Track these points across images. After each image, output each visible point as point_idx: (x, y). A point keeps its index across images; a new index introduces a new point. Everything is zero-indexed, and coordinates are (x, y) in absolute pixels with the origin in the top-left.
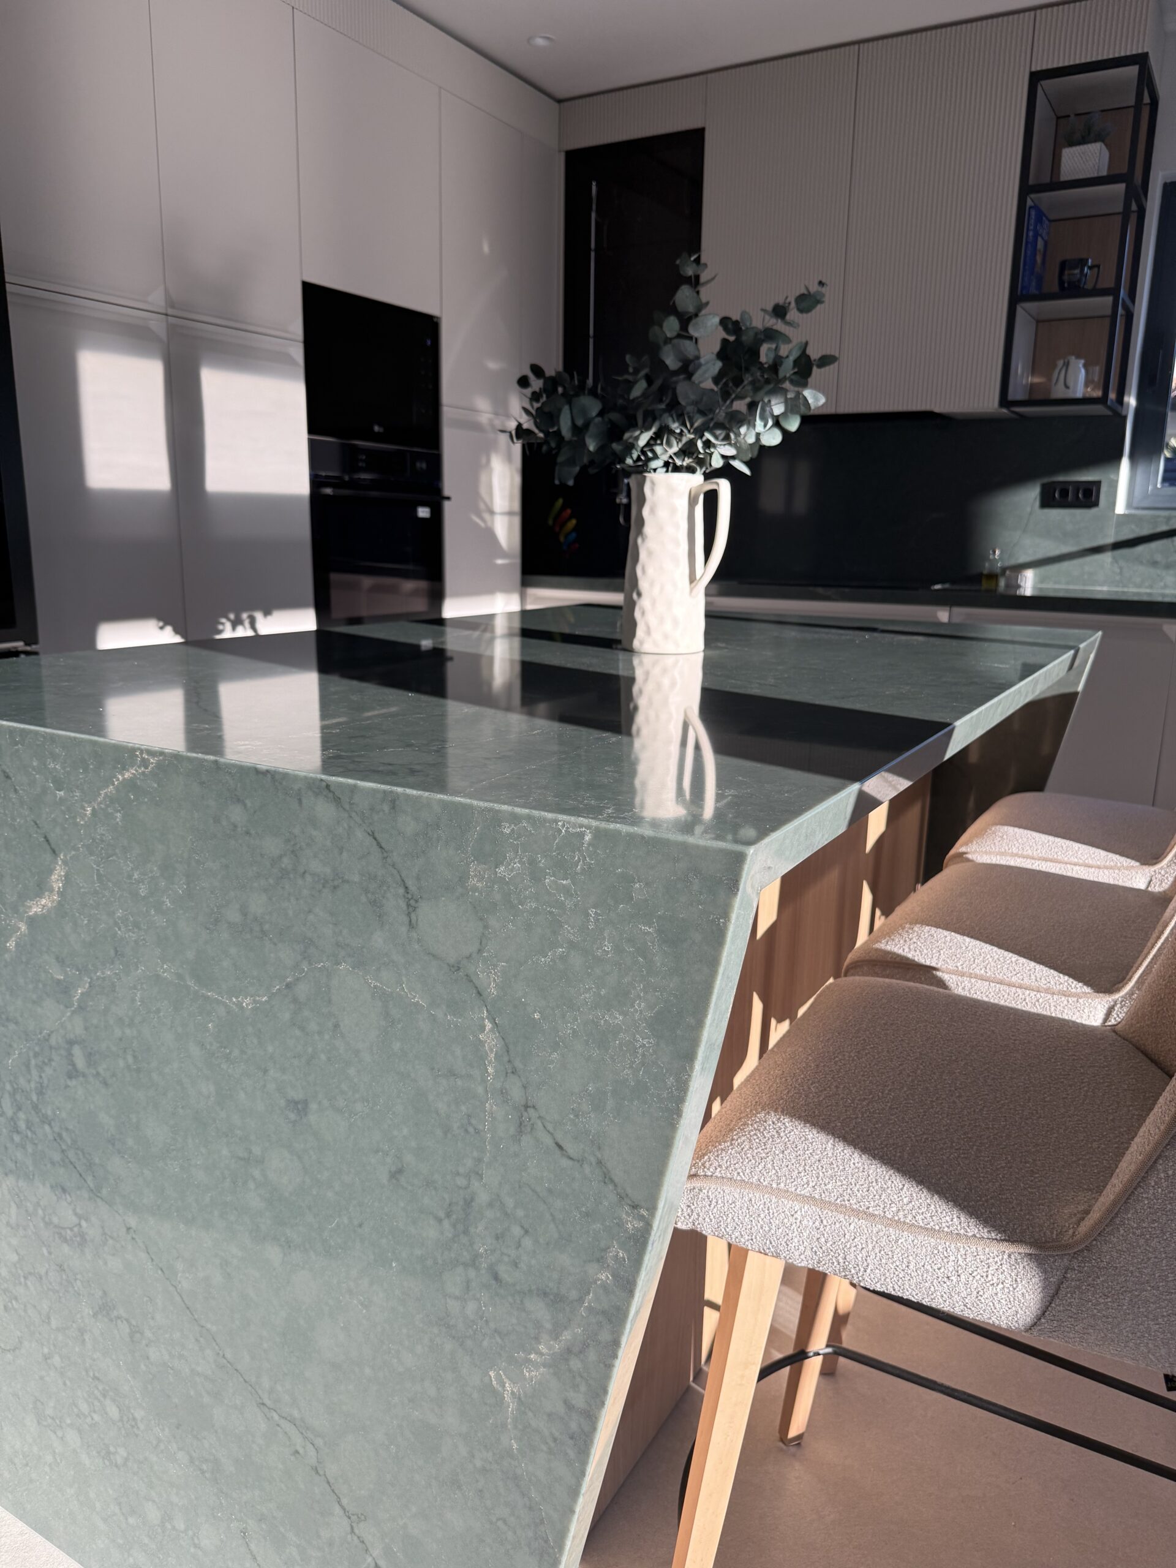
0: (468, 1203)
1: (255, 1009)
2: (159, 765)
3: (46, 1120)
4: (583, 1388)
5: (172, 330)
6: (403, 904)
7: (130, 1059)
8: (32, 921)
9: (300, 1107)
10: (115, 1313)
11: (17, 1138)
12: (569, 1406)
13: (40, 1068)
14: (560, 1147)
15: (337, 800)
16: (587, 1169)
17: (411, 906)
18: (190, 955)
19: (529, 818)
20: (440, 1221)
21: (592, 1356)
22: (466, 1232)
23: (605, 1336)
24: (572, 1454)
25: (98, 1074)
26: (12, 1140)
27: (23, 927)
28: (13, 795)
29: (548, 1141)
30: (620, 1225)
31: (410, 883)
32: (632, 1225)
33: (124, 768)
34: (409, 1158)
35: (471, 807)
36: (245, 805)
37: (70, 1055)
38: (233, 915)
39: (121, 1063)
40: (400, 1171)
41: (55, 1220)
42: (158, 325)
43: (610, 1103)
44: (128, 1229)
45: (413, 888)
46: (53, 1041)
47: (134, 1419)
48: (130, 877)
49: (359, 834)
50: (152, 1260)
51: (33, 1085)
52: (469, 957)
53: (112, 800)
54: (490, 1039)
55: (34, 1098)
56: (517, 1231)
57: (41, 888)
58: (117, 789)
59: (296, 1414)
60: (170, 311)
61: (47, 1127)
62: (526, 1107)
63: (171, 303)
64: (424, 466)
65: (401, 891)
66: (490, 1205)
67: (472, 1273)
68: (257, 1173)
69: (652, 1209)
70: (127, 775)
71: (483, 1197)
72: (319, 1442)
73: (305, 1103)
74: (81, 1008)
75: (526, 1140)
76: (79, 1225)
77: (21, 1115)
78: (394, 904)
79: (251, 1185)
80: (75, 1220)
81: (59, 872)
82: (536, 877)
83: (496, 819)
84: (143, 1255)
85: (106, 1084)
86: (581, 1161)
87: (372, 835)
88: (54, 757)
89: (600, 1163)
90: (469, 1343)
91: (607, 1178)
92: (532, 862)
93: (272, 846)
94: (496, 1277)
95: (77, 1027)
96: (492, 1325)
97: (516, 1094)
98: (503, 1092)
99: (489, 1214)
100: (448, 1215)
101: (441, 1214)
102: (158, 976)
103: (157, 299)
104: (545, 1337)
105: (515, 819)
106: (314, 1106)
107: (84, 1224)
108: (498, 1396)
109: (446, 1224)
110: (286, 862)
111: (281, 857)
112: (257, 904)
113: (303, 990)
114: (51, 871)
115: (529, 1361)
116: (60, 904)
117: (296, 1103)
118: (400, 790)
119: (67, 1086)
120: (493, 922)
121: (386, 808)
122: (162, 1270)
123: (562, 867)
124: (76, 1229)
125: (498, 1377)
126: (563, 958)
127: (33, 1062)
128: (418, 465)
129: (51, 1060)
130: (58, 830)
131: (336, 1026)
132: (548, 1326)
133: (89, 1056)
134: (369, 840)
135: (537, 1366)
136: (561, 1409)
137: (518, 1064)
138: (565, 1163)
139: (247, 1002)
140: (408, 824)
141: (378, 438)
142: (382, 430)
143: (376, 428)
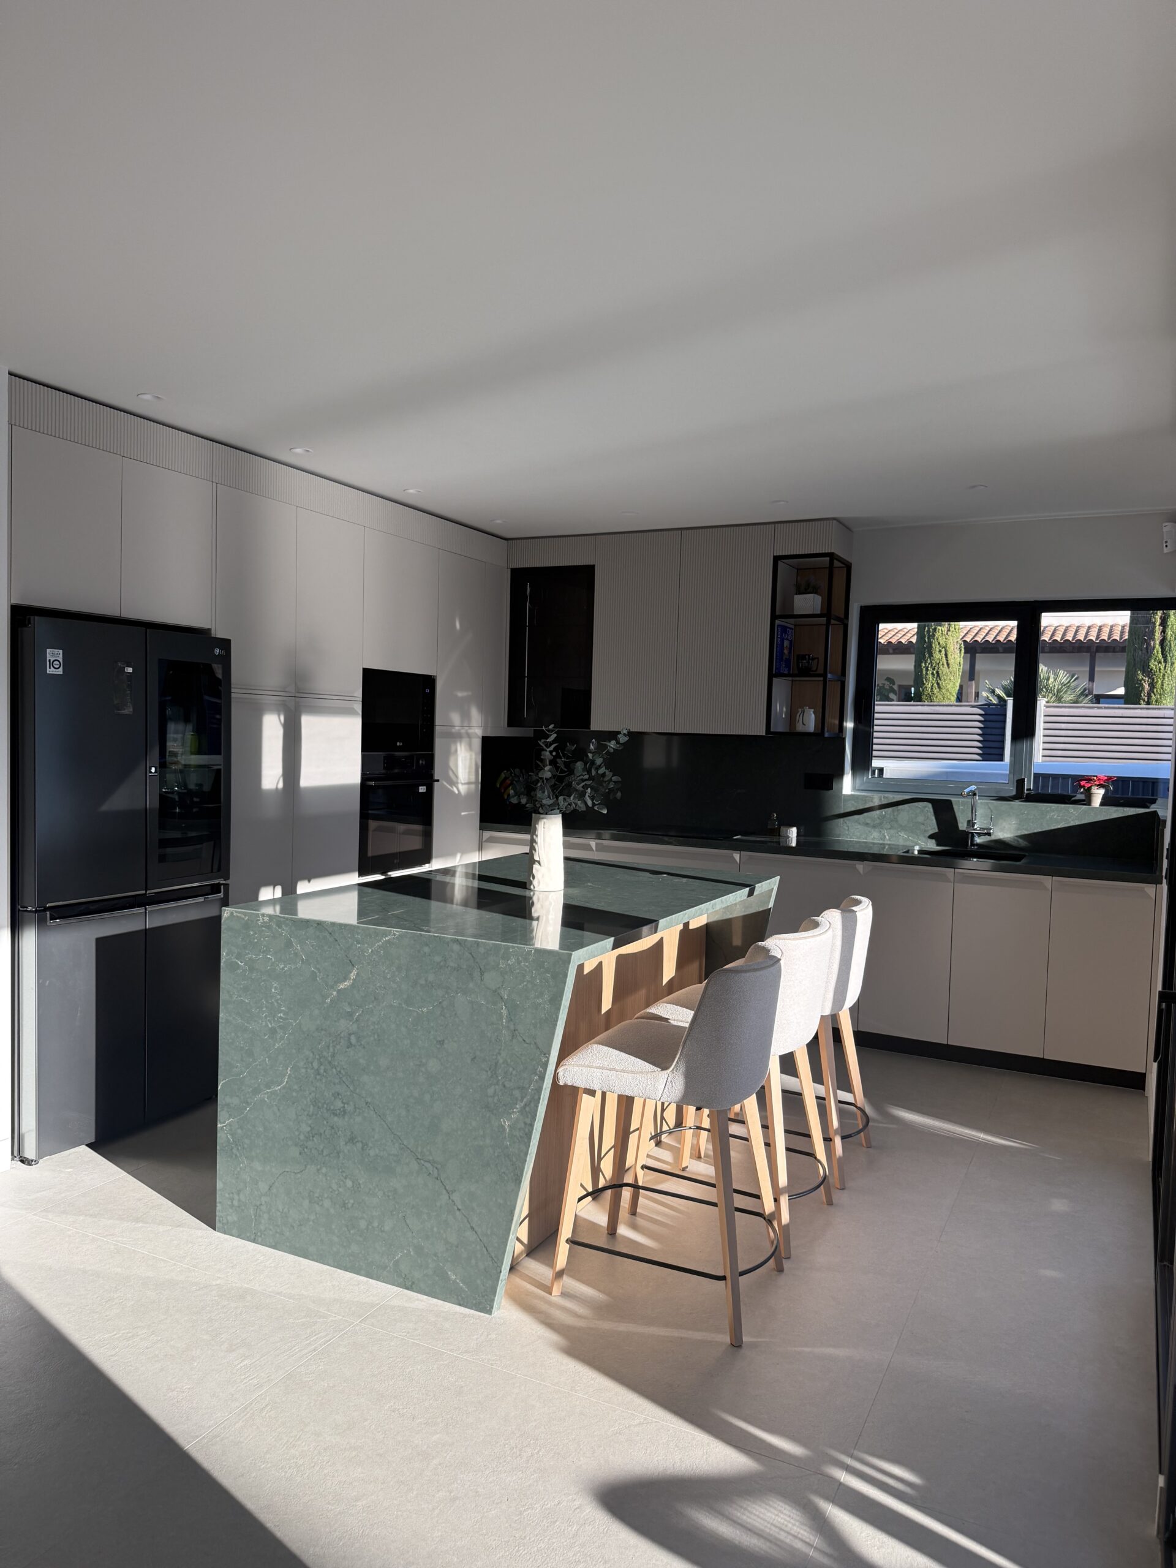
0: (496, 1064)
1: (427, 1012)
2: (399, 935)
3: (335, 1067)
4: (530, 1116)
6: (479, 974)
7: (376, 1037)
8: (339, 991)
9: (441, 1043)
10: (356, 1140)
11: (318, 1077)
12: (525, 1124)
13: (334, 1047)
14: (524, 1040)
15: (460, 944)
16: (532, 1046)
17: (482, 975)
18: (405, 996)
19: (517, 947)
20: (487, 1072)
21: (532, 1105)
22: (495, 1073)
23: (536, 1097)
24: (526, 1140)
25: (361, 1044)
26: (316, 1078)
27: (335, 993)
28: (338, 947)
29: (521, 1039)
30: (541, 1061)
31: (482, 967)
32: (544, 1060)
33: (386, 936)
34: (478, 1053)
35: (501, 944)
36: (429, 947)
37: (349, 1039)
38: (422, 982)
39: (372, 1039)
40: (475, 1058)
41: (332, 1108)
42: (282, 698)
43: (538, 1026)
44: (367, 1103)
45: (483, 969)
46: (342, 1035)
47: (359, 1184)
48: (384, 972)
49: (467, 954)
50: (376, 1113)
51: (330, 1054)
52: (499, 988)
53: (380, 947)
54: (504, 1011)
55: (330, 1059)
56: (511, 1069)
57: (345, 979)
58: (383, 943)
59: (431, 1158)
61: (334, 1070)
62: (515, 1030)
64: (425, 762)
65: (479, 970)
66: (503, 1063)
67: (497, 1087)
68: (423, 1069)
69: (549, 1054)
70: (387, 938)
71: (501, 1061)
72: (439, 1166)
73: (444, 1040)
74: (357, 1020)
75: (514, 1041)
76: (344, 1107)
77: (322, 1067)
78: (477, 974)
79: (421, 1074)
80: (342, 1105)
81: (355, 972)
82: (519, 963)
83: (508, 948)
84: (372, 1113)
85: (364, 1047)
86: (530, 1044)
87: (471, 954)
88: (358, 933)
89: (535, 1043)
90: (495, 1111)
91: (538, 1048)
92: (518, 959)
93: (437, 959)
94: (504, 1086)
95: (354, 1028)
96: (502, 1103)
97: (512, 1027)
98: (508, 1027)
99: (503, 1066)
100: (490, 1069)
101: (488, 1069)
102: (392, 1005)
103: (291, 689)
104: (519, 1102)
105: (513, 947)
106: (446, 1041)
107: (346, 1106)
108: (503, 1127)
109: (489, 1072)
110: (442, 964)
111: (440, 962)
112: (431, 977)
113: (445, 1004)
114: (351, 973)
115: (514, 1112)
116: (353, 983)
117: (440, 1041)
118: (480, 940)
119: (346, 1052)
120: (506, 977)
121: (476, 945)
122: (380, 1116)
123: (526, 960)
124: (342, 1109)
125: (504, 1120)
126: (526, 985)
127: (331, 1045)
128: (421, 761)
129: (340, 1042)
130: (356, 958)
131: (456, 1014)
132: (520, 1098)
133: (358, 1039)
134: (470, 956)
135: (516, 1113)
136: (523, 1126)
137: (513, 1018)
138: (526, 1045)
139: (425, 1010)
140: (482, 950)
141: (400, 749)
142: (401, 744)
143: (398, 744)
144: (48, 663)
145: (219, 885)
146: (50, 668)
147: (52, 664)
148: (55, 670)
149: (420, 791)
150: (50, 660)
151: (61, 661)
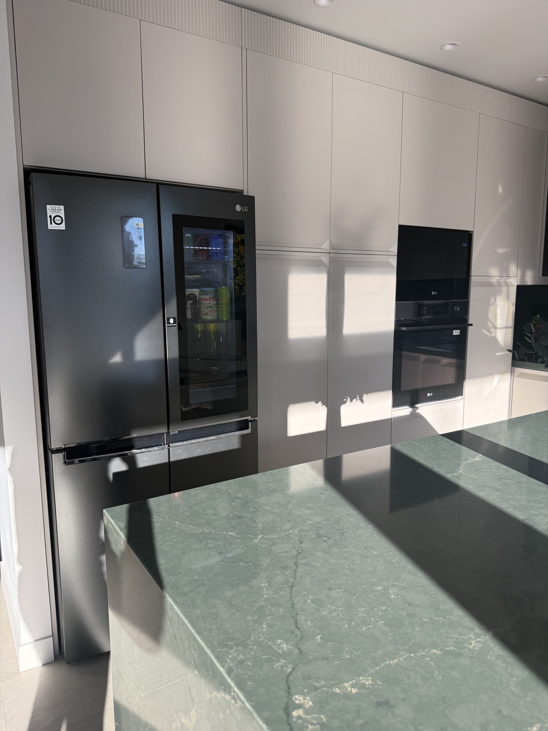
5: (332, 260)
8: (182, 725)
27: (179, 724)
42: (325, 259)
57: (186, 712)
60: (331, 251)
63: (332, 247)
64: (458, 309)
81: (194, 713)
88: (195, 649)
103: (326, 246)
114: (191, 709)
116: (194, 730)
128: (455, 308)
141: (434, 298)
142: (436, 293)
143: (433, 293)
144: (49, 219)
145: (247, 421)
146: (51, 224)
147: (53, 220)
148: (57, 226)
149: (454, 334)
150: (50, 216)
151: (63, 216)
